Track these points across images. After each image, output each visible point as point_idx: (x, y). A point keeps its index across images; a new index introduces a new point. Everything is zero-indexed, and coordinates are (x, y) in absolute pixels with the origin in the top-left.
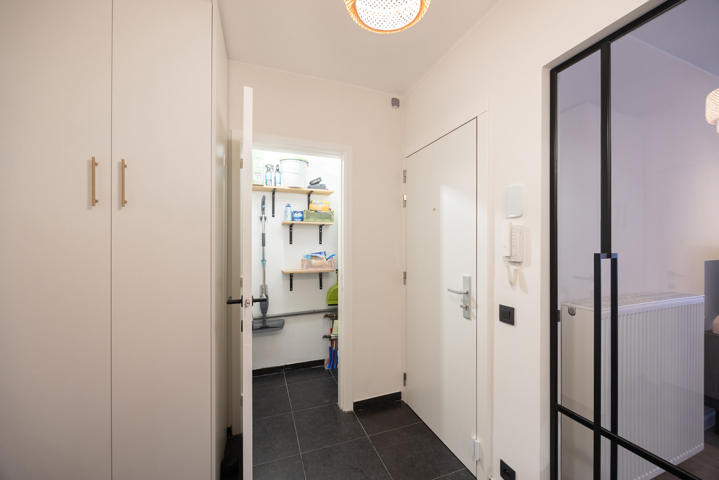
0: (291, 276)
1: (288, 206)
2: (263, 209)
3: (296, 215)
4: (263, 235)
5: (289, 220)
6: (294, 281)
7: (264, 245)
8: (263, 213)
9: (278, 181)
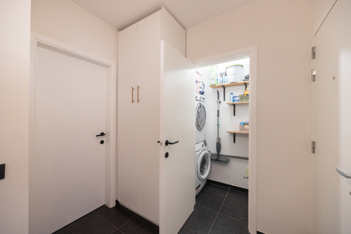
0: (234, 135)
1: (232, 94)
2: (218, 97)
3: (235, 99)
4: (218, 111)
5: (231, 102)
6: (236, 138)
7: (218, 116)
8: (218, 99)
9: (226, 81)
